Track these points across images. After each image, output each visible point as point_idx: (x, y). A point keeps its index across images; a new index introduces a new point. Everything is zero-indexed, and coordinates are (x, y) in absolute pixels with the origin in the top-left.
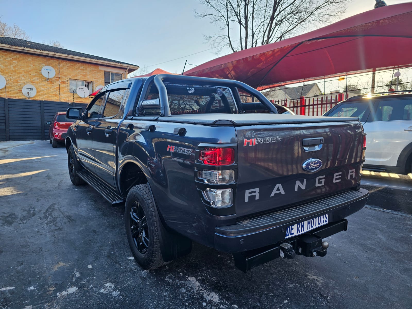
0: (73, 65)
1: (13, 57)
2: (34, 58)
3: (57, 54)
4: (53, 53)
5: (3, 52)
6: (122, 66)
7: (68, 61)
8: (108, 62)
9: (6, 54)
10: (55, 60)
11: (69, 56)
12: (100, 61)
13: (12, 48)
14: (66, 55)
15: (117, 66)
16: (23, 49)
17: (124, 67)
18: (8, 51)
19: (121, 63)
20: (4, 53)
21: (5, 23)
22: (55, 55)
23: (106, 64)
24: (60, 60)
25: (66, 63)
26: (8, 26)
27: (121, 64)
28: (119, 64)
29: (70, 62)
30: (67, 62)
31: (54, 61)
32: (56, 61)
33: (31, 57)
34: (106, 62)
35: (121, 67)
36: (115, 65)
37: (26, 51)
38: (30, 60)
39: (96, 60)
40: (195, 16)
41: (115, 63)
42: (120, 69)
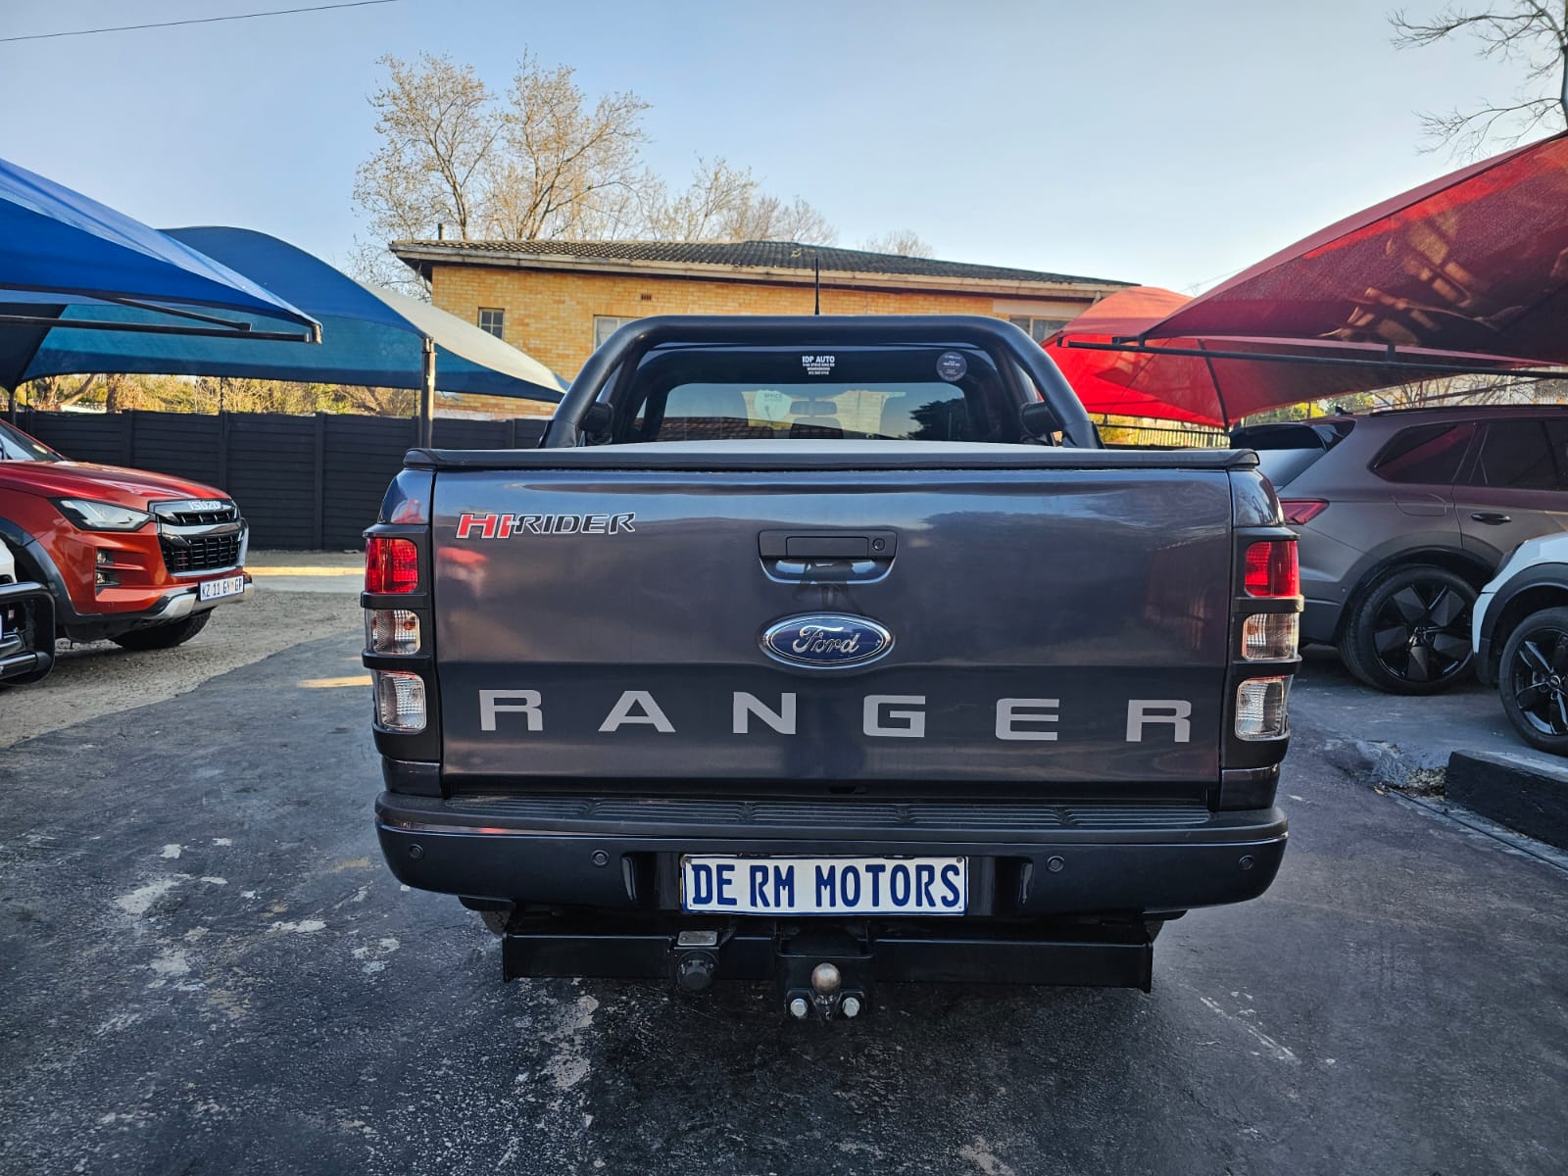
0: (909, 306)
1: (741, 301)
2: (795, 295)
3: (858, 275)
4: (849, 274)
5: (718, 287)
6: (1075, 291)
7: (892, 296)
8: (1025, 284)
9: (725, 291)
10: (854, 295)
11: (896, 276)
12: (995, 282)
13: (739, 273)
14: (887, 276)
15: (1055, 294)
16: (767, 274)
17: (1081, 295)
18: (730, 285)
19: (1071, 279)
20: (720, 291)
21: (773, 199)
22: (854, 278)
23: (1014, 292)
24: (870, 295)
25: (887, 301)
26: (781, 208)
27: (1070, 283)
28: (1065, 286)
29: (898, 297)
30: (889, 297)
31: (852, 298)
32: (857, 299)
33: (789, 295)
34: (1015, 283)
35: (1071, 295)
36: (1049, 290)
37: (775, 279)
38: (785, 303)
39: (982, 282)
40: (1395, 42)
41: (1049, 285)
42: (1066, 304)
